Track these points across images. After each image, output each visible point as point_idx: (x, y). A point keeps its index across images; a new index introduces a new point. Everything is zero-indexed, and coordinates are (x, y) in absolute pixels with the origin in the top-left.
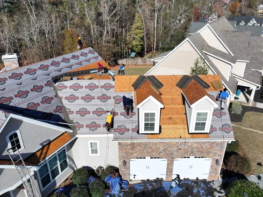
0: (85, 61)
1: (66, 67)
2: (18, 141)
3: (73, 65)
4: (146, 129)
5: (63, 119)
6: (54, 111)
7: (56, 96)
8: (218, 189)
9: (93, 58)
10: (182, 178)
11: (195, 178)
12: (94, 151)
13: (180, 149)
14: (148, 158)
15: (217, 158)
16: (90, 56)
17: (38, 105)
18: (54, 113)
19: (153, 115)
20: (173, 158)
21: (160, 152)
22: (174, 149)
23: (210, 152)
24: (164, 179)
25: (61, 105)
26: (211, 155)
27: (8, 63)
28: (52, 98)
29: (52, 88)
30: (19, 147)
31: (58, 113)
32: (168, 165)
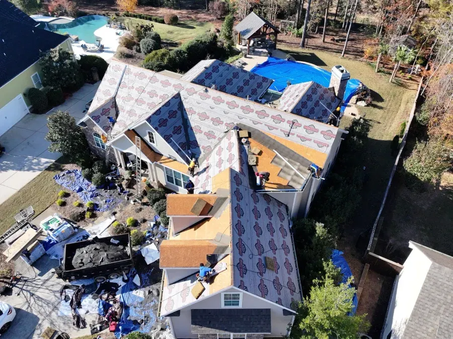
0: (299, 136)
1: (265, 125)
3: (277, 129)
5: (200, 157)
6: (203, 147)
7: (220, 139)
9: (316, 142)
16: (317, 136)
17: (201, 132)
18: (201, 148)
25: (212, 148)
28: (215, 137)
29: (227, 130)
30: (154, 142)
31: (202, 150)
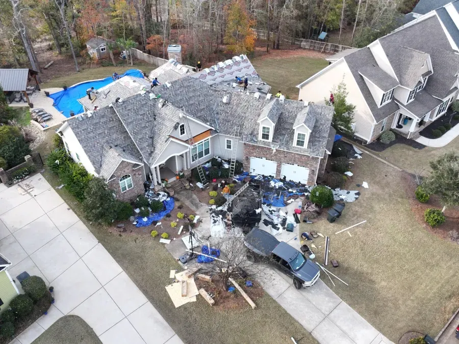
0: (236, 71)
2: (184, 129)
4: (263, 138)
8: (310, 191)
9: (245, 68)
10: (288, 179)
11: (298, 182)
12: (229, 147)
13: (286, 157)
14: (264, 159)
15: (313, 169)
16: (243, 65)
19: (268, 129)
20: (281, 162)
21: (272, 156)
22: (281, 155)
23: (308, 164)
24: (275, 176)
26: (309, 166)
27: (171, 54)
30: (184, 133)
32: (278, 166)
